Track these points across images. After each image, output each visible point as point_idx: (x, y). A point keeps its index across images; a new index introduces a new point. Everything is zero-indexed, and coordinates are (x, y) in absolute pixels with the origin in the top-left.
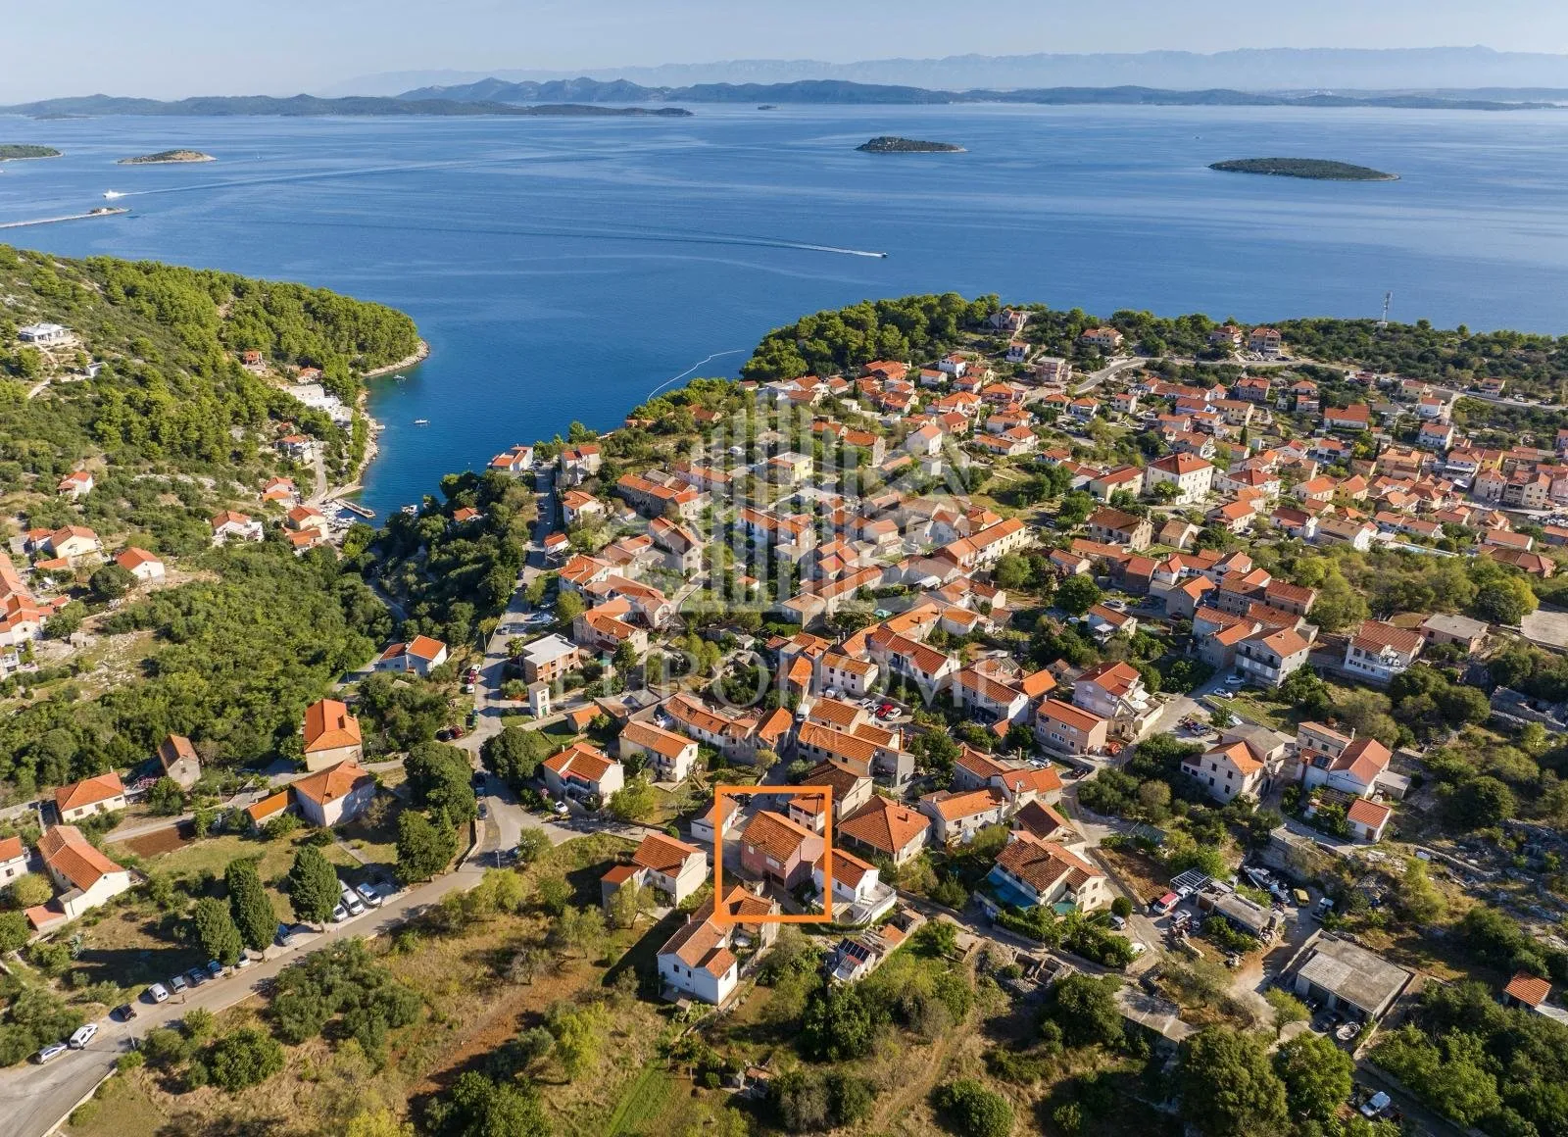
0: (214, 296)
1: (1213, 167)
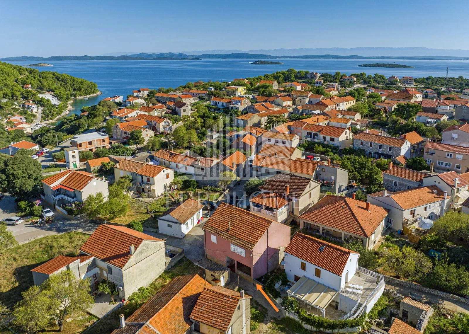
0: (19, 72)
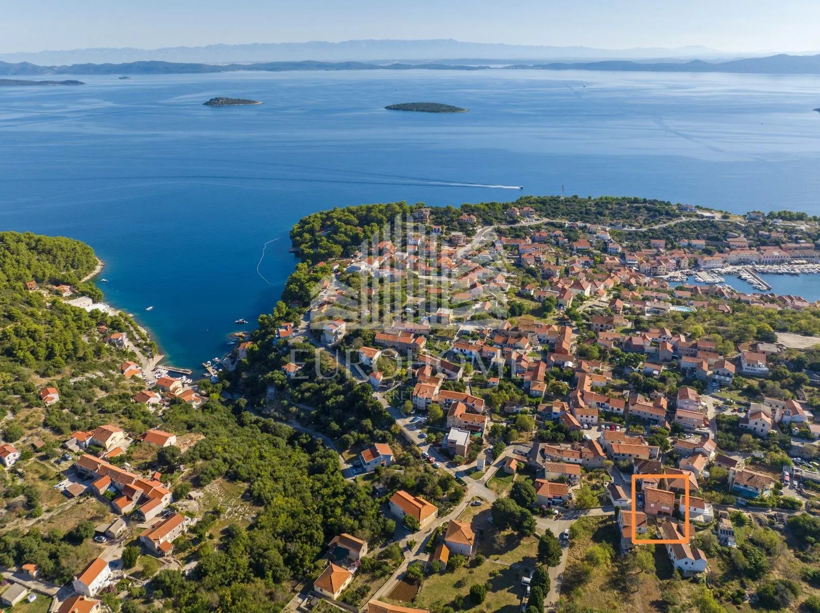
1: (387, 108)
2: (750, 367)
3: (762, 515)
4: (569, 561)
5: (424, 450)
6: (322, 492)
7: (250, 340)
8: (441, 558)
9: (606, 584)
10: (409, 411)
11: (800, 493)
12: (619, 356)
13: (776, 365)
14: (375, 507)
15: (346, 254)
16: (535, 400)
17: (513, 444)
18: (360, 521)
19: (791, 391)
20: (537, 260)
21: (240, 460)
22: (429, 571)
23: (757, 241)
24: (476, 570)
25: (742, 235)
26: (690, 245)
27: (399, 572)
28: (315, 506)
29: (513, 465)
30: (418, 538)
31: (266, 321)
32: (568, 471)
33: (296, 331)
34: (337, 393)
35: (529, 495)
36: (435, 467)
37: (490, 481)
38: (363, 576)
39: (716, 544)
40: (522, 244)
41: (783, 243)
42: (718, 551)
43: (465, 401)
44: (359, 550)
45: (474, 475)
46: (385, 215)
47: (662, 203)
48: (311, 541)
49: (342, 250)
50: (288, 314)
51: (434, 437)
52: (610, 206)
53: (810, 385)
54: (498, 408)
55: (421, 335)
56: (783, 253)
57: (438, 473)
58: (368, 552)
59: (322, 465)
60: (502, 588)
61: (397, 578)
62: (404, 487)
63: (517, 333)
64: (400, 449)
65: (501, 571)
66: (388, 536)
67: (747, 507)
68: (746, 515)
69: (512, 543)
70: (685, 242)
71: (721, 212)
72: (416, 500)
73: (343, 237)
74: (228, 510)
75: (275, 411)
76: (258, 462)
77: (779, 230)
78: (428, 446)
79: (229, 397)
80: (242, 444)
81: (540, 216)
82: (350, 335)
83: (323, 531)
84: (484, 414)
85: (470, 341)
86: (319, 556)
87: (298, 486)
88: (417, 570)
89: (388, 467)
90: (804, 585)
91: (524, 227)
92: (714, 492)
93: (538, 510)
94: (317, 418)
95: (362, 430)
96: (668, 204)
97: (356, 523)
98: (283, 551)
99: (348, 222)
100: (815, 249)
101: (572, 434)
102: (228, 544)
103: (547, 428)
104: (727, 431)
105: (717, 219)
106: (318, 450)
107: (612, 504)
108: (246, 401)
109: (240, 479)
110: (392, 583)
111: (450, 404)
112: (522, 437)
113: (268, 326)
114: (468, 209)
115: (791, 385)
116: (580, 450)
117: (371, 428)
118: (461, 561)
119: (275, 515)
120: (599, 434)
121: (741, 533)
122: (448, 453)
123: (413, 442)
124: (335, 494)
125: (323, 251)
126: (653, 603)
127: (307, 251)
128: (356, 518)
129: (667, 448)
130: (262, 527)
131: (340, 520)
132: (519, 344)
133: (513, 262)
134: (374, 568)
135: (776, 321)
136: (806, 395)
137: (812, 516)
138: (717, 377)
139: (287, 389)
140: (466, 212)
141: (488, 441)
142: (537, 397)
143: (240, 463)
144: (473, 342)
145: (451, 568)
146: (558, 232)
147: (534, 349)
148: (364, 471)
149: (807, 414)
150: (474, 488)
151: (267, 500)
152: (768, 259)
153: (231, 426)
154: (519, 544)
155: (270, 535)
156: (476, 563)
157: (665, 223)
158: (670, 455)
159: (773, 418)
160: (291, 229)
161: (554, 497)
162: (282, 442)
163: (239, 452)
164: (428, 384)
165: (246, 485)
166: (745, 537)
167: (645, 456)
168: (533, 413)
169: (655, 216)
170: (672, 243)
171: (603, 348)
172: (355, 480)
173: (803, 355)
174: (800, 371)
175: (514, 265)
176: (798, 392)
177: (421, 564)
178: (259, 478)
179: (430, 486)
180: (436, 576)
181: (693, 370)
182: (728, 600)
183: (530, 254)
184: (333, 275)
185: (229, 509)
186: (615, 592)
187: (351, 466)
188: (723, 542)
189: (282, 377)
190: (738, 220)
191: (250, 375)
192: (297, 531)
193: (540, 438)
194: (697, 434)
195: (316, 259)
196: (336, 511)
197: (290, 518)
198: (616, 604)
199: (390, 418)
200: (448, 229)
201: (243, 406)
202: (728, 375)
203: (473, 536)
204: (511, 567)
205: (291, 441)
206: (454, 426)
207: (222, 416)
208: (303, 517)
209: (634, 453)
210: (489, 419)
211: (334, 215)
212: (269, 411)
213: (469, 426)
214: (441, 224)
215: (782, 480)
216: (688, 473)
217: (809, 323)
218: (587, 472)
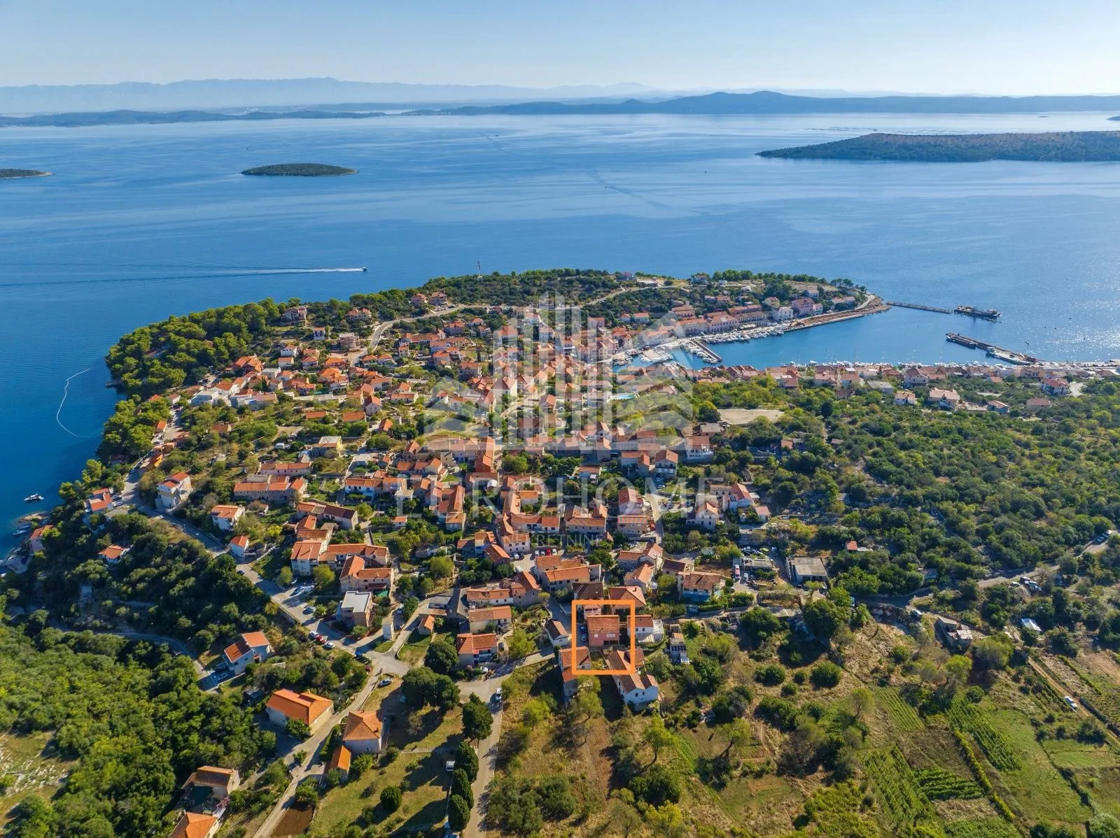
1: (244, 173)
2: (694, 454)
3: (715, 620)
4: (503, 727)
5: (313, 629)
6: (169, 717)
7: (48, 524)
8: (340, 765)
9: (549, 744)
10: (288, 581)
11: (751, 586)
12: (551, 464)
13: (720, 446)
14: (246, 720)
15: (191, 380)
16: (452, 537)
17: (429, 597)
18: (226, 744)
19: (736, 473)
20: (455, 358)
21: (36, 700)
22: (325, 786)
23: (703, 307)
24: (388, 769)
25: (688, 302)
26: (632, 321)
27: (285, 798)
28: (160, 740)
29: (429, 624)
30: (309, 748)
31: (72, 492)
32: (496, 617)
33: (118, 499)
34: (184, 575)
35: (448, 657)
36: (328, 648)
37: (402, 651)
38: (236, 817)
39: (668, 664)
40: (434, 340)
41: (730, 307)
42: (671, 672)
43: (363, 553)
44: (226, 784)
45: (381, 647)
46: (244, 320)
47: (599, 272)
48: (156, 789)
49: (184, 375)
50: (105, 476)
51: (324, 609)
52: (538, 282)
53: (756, 463)
54: (407, 555)
55: (299, 476)
56: (731, 318)
57: (332, 655)
58: (242, 783)
59: (168, 679)
60: (422, 783)
61: (283, 808)
62: (287, 684)
63: (427, 454)
64: (279, 635)
65: (420, 762)
66: (268, 754)
67: (699, 614)
68: (698, 623)
69: (431, 723)
70: (627, 317)
71: (664, 277)
72: (302, 697)
73: (185, 357)
74: (20, 779)
75: (95, 618)
76: (67, 697)
77: (725, 292)
78: (318, 622)
79: (20, 611)
80: (40, 677)
81: (454, 302)
82: (199, 492)
83: (175, 772)
84: (389, 566)
85: (367, 475)
86: (171, 807)
87: (133, 718)
88: (310, 789)
89: (264, 661)
90: (759, 686)
91: (435, 318)
92: (662, 605)
93: (462, 673)
94: (157, 617)
95: (226, 619)
96: (605, 273)
97: (221, 748)
98: (112, 815)
99: (190, 336)
100: (763, 310)
101: (500, 569)
102: (20, 829)
103: (470, 568)
104: (674, 531)
105: (659, 286)
106: (163, 660)
107: (550, 644)
108: (46, 613)
109: (37, 729)
110: (277, 814)
111: (343, 561)
112: (440, 585)
113: (76, 499)
114: (360, 301)
115: (736, 467)
116: (509, 587)
117: (237, 614)
118: (367, 762)
119: (97, 766)
120: (532, 564)
121: (694, 645)
122: (343, 626)
123: (296, 622)
124: (189, 716)
125: (155, 380)
126: (603, 752)
127: (132, 382)
128: (220, 740)
129: (610, 564)
130: (77, 790)
131: (198, 750)
132: (429, 468)
133: (423, 364)
134: (250, 801)
135: (721, 397)
136: (752, 474)
137: (763, 609)
138: (660, 470)
139: (110, 583)
140: (357, 305)
141: (397, 599)
142: (456, 531)
143: (37, 705)
144: (371, 475)
145: (355, 774)
146: (478, 320)
147: (449, 471)
148: (232, 674)
149: (753, 496)
150: (381, 663)
151: (83, 748)
152: (716, 327)
153: (23, 655)
154: (442, 721)
155: (92, 797)
156: (389, 758)
157: (602, 296)
158: (614, 572)
159: (720, 506)
160: (107, 354)
161: (481, 652)
162: (108, 661)
163: (36, 690)
164: (312, 541)
165: (49, 735)
166: (699, 649)
167: (585, 579)
168: (453, 552)
169: (590, 290)
170: (613, 320)
171: (532, 457)
172: (218, 690)
173: (745, 430)
174: (744, 449)
175: (424, 368)
176: (743, 473)
177: (314, 780)
178: (69, 720)
179: (321, 675)
180: (336, 790)
181: (634, 466)
182: (683, 726)
183: (445, 352)
184: (172, 413)
185: (22, 777)
186: (560, 750)
187: (212, 671)
188: (675, 660)
189: (99, 568)
190: (681, 285)
191: (50, 574)
192: (134, 781)
193: (462, 582)
194: (643, 540)
195: (146, 392)
196: (191, 738)
197: (122, 766)
198: (561, 765)
199: (263, 596)
200: (334, 330)
201: (42, 620)
202: (672, 467)
203: (380, 726)
204: (433, 753)
205: (122, 657)
206: (351, 589)
207: (7, 643)
208: (141, 759)
209: (572, 577)
210: (397, 570)
211: (170, 327)
212: (86, 620)
213: (371, 585)
214: (324, 324)
215: (733, 575)
216: (633, 588)
217: (752, 394)
218: (520, 612)
